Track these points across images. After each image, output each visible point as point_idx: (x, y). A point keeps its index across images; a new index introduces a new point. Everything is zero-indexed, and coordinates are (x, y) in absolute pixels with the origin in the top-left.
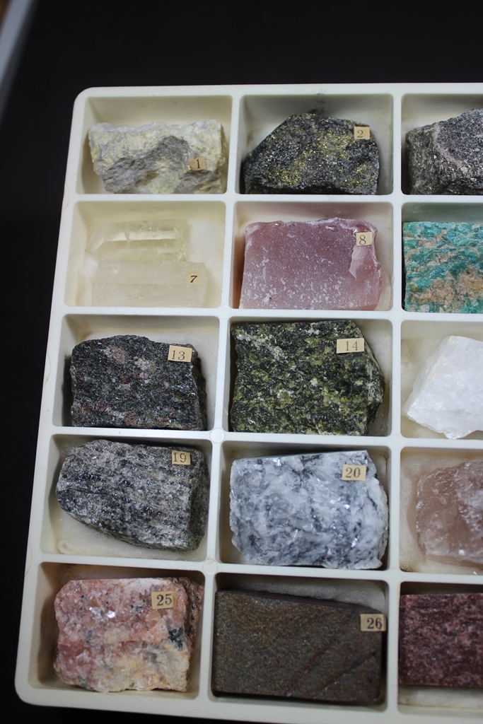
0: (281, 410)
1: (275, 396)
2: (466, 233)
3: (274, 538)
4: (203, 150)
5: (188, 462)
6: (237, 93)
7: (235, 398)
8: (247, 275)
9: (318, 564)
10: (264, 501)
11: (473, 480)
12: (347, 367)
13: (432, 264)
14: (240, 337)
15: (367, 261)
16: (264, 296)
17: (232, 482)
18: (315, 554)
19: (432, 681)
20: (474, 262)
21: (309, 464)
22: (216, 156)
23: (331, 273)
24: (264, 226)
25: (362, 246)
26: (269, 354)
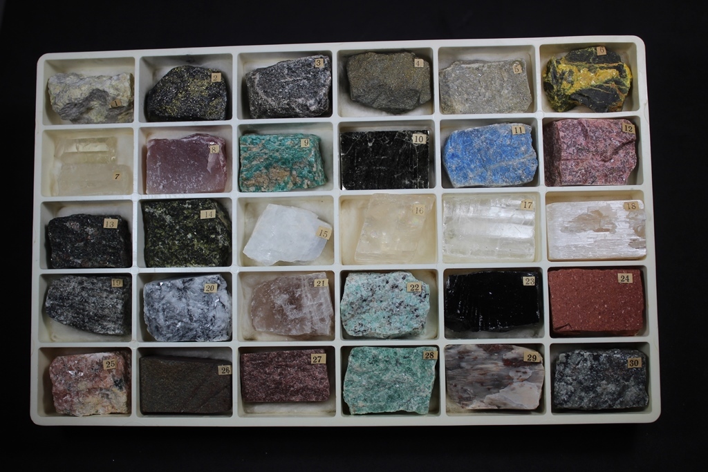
0: (172, 253)
1: (169, 244)
2: (275, 143)
3: (168, 327)
4: (118, 95)
5: (121, 285)
6: (138, 54)
7: (147, 246)
8: (149, 172)
9: (193, 339)
10: (161, 306)
11: (279, 288)
12: (206, 227)
13: (254, 163)
14: (147, 210)
15: (217, 162)
16: (160, 185)
17: (144, 296)
18: (191, 334)
19: (260, 400)
20: (277, 162)
21: (186, 284)
22: (127, 97)
23: (197, 170)
24: (157, 141)
25: (214, 154)
26: (164, 220)
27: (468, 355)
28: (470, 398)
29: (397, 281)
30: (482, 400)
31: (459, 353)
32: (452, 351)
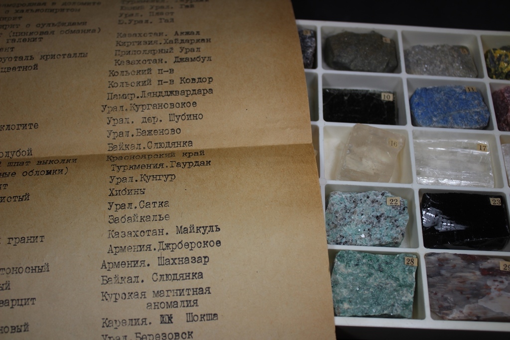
27: (447, 263)
28: (450, 306)
29: (377, 196)
30: (461, 310)
31: (440, 260)
32: (432, 258)
